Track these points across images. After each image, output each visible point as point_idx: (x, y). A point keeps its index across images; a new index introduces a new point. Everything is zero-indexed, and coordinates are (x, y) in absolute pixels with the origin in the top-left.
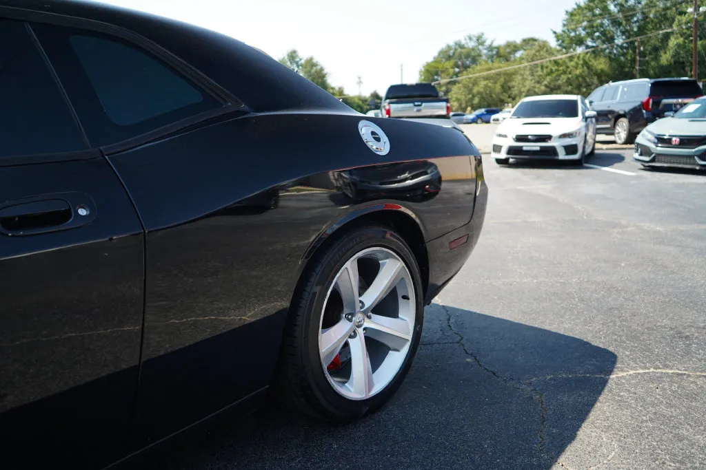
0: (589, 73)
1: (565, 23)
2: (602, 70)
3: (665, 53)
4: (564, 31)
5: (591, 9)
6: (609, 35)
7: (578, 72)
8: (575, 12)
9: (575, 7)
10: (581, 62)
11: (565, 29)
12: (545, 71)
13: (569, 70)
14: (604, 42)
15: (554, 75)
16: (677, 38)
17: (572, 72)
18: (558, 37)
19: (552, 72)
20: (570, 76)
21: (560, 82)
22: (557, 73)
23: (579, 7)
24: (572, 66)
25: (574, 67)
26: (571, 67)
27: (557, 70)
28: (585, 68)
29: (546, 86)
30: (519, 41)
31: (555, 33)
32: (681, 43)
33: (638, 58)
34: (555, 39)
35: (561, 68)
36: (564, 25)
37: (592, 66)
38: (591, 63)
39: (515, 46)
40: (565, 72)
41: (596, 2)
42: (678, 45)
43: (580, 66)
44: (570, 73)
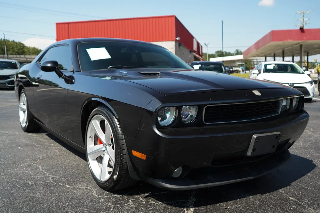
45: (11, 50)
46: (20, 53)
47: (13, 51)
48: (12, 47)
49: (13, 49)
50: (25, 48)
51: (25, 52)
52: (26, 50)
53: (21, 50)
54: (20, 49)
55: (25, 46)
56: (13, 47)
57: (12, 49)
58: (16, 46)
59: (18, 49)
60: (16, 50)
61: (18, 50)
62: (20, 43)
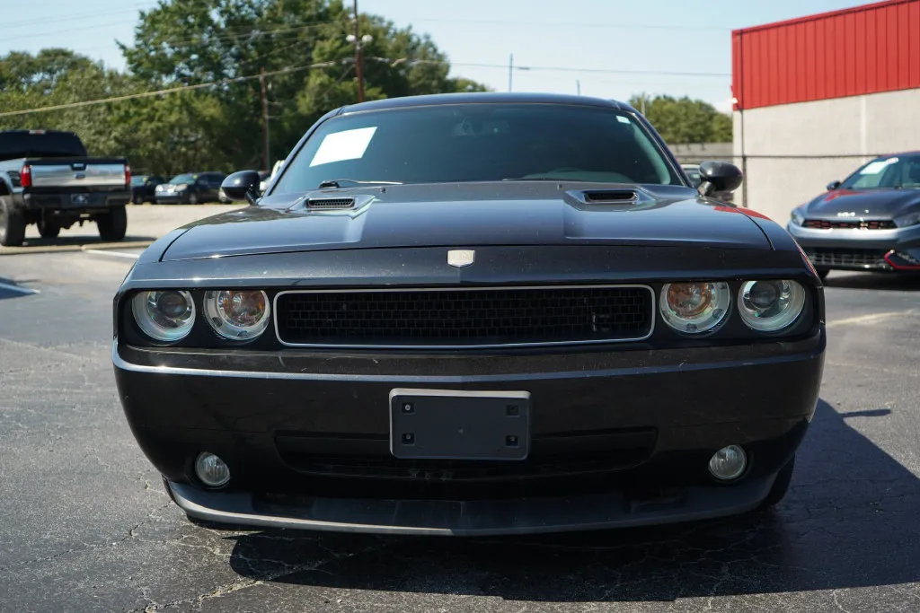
0: (191, 121)
1: (140, 31)
2: (212, 117)
3: (304, 96)
4: (137, 46)
5: (184, 16)
6: (215, 61)
7: (173, 118)
8: (159, 17)
9: (159, 8)
10: (178, 102)
11: (140, 42)
12: (115, 112)
13: (158, 114)
14: (206, 70)
15: (132, 122)
16: (319, 75)
17: (164, 119)
18: (128, 54)
19: (127, 116)
20: (160, 124)
21: (140, 135)
22: (136, 118)
23: (165, 8)
24: (164, 109)
25: (167, 110)
26: (160, 109)
27: (137, 113)
28: (185, 112)
29: (116, 139)
30: (35, 52)
31: (123, 47)
32: (327, 82)
33: (266, 101)
34: (125, 59)
35: (145, 111)
36: (139, 36)
37: (194, 108)
38: (194, 105)
39: (30, 64)
40: (150, 119)
41: (190, 3)
42: (322, 85)
43: (177, 108)
44: (160, 120)
45: (669, 129)
46: (698, 139)
47: (676, 133)
48: (672, 119)
49: (678, 126)
50: (715, 118)
51: (712, 133)
52: (716, 127)
53: (699, 127)
54: (696, 124)
55: (716, 114)
56: (677, 120)
57: (672, 125)
58: (686, 114)
59: (690, 123)
60: (683, 126)
61: (691, 127)
62: (701, 105)
